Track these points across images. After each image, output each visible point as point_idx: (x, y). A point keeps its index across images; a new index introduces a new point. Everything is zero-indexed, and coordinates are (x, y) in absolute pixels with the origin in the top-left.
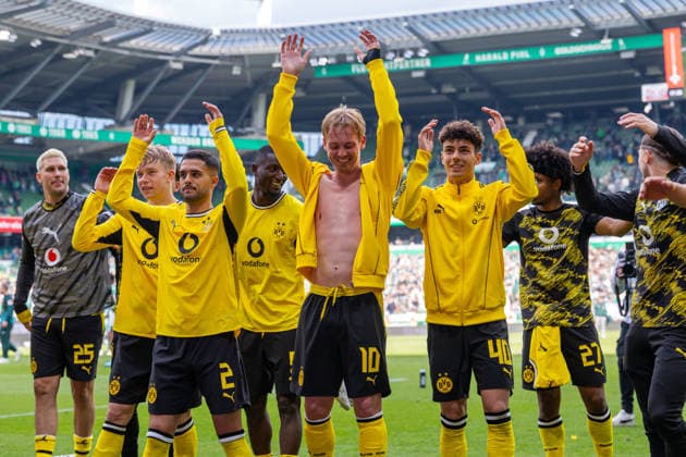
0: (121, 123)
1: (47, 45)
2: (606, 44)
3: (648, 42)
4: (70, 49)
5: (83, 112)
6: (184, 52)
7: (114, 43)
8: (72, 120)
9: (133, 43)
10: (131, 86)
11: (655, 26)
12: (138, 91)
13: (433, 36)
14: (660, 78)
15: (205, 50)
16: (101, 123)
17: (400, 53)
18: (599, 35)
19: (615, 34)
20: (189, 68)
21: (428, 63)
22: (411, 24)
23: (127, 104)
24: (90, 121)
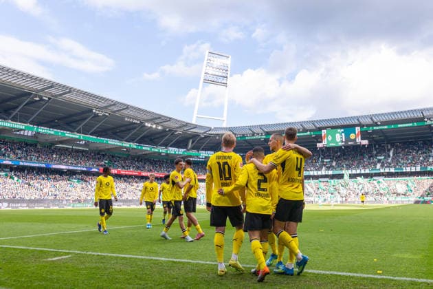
0: (188, 150)
1: (170, 130)
2: (308, 133)
3: (318, 133)
4: (176, 131)
5: (179, 147)
6: (204, 133)
7: (187, 130)
8: (176, 149)
9: (192, 130)
10: (191, 141)
11: (320, 129)
12: (192, 143)
13: (266, 130)
14: (321, 142)
15: (210, 132)
16: (183, 150)
17: (258, 134)
18: (307, 131)
19: (311, 131)
20: (206, 137)
21: (264, 137)
22: (261, 127)
23: (190, 146)
24: (180, 150)
